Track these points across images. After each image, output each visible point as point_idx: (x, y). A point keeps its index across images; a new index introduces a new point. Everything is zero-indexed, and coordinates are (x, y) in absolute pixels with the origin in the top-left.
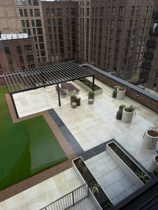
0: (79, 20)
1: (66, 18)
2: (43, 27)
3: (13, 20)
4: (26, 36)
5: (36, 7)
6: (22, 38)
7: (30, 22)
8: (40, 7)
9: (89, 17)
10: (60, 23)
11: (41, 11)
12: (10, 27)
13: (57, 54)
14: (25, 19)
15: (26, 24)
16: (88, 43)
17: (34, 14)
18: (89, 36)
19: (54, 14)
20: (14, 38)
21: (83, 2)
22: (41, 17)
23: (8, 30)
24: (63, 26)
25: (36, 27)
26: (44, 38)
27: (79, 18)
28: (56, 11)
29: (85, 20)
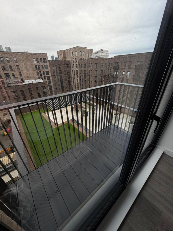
0: (72, 71)
1: (63, 70)
2: (50, 75)
3: (31, 71)
4: (41, 81)
5: (45, 64)
6: (39, 82)
7: (42, 73)
8: (48, 64)
9: (78, 69)
10: (60, 73)
11: (48, 66)
12: (29, 76)
13: (60, 91)
14: (39, 71)
15: (39, 74)
16: (78, 84)
17: (44, 68)
18: (79, 80)
19: (57, 68)
20: (34, 82)
21: (73, 61)
22: (49, 70)
23: (28, 78)
24: (62, 74)
25: (46, 76)
26: (51, 82)
27: (72, 70)
28: (58, 66)
29: (75, 71)
